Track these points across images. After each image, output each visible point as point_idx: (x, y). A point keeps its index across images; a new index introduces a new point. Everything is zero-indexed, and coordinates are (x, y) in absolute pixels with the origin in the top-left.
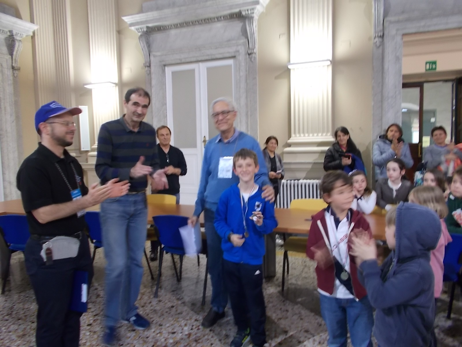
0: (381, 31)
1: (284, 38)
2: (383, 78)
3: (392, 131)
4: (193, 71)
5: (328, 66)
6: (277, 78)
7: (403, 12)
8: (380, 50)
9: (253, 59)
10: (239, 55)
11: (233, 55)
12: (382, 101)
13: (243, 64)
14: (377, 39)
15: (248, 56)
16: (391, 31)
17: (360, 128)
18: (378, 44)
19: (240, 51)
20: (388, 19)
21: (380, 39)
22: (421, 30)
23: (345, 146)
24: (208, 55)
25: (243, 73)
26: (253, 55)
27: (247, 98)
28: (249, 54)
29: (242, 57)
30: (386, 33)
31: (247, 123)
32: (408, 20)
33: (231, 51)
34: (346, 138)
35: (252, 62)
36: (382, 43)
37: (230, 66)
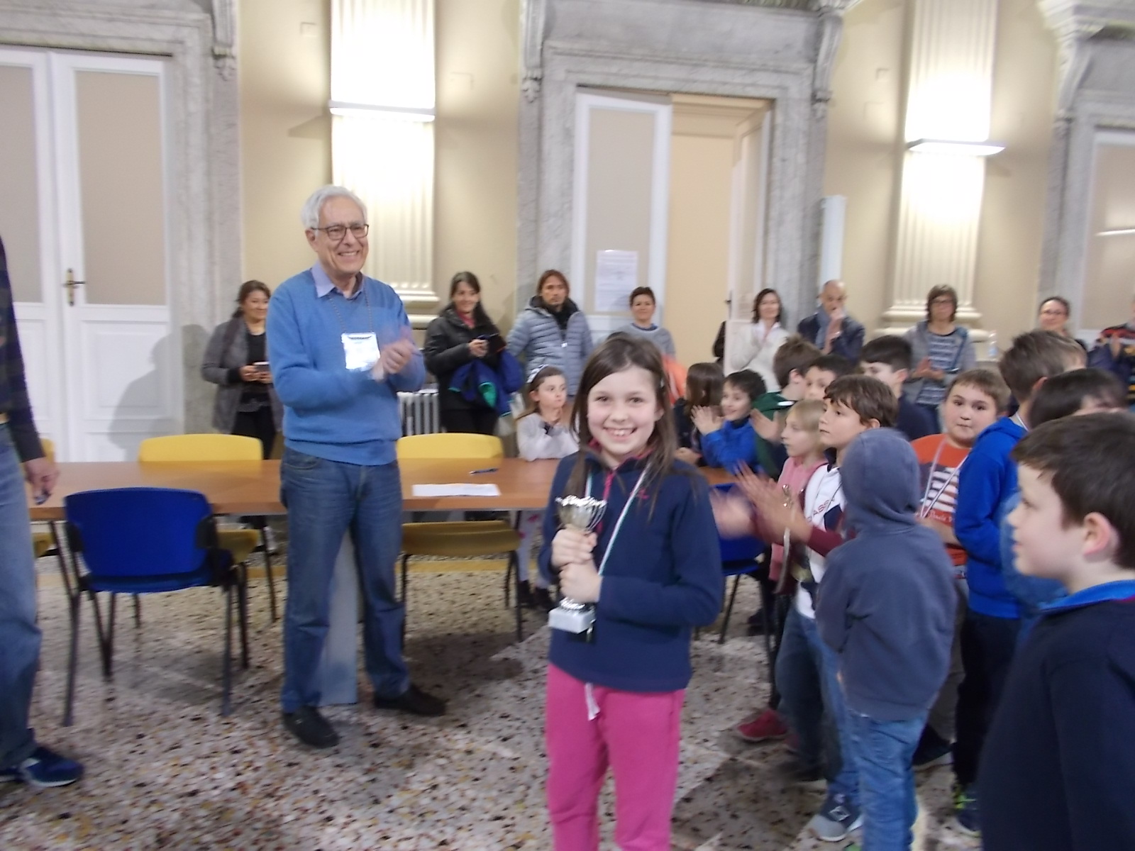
0: (536, 67)
1: (313, 36)
2: (540, 171)
3: (551, 287)
4: (27, 71)
5: (426, 123)
6: (294, 132)
7: (579, 36)
8: (534, 110)
9: (226, 73)
10: (184, 53)
11: (164, 48)
12: (537, 221)
13: (196, 80)
14: (530, 85)
15: (211, 61)
16: (558, 71)
17: (492, 277)
18: (531, 94)
19: (189, 43)
20: (549, 43)
21: (535, 85)
22: (612, 81)
23: (469, 316)
24: (82, 35)
25: (195, 106)
26: (228, 62)
27: (208, 173)
28: (217, 57)
29: (193, 59)
30: (547, 72)
31: (210, 243)
32: (589, 54)
33: (160, 36)
34: (474, 299)
35: (224, 79)
36: (539, 94)
37: (153, 78)
